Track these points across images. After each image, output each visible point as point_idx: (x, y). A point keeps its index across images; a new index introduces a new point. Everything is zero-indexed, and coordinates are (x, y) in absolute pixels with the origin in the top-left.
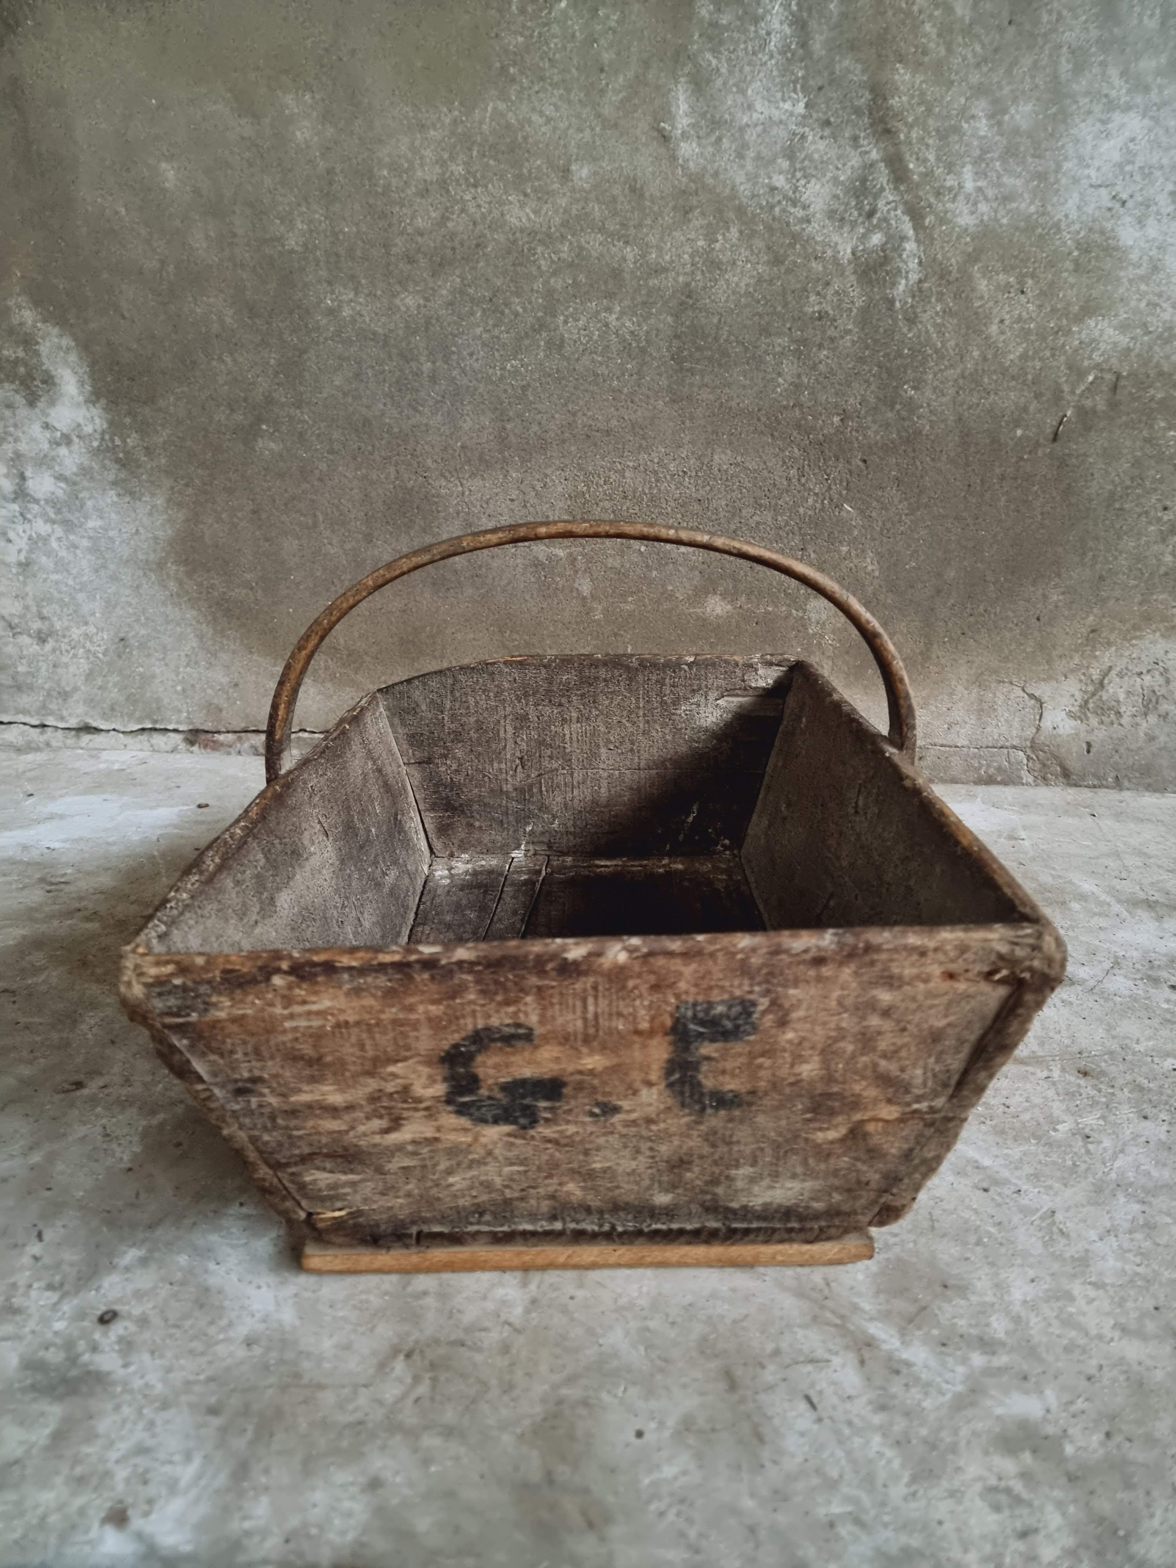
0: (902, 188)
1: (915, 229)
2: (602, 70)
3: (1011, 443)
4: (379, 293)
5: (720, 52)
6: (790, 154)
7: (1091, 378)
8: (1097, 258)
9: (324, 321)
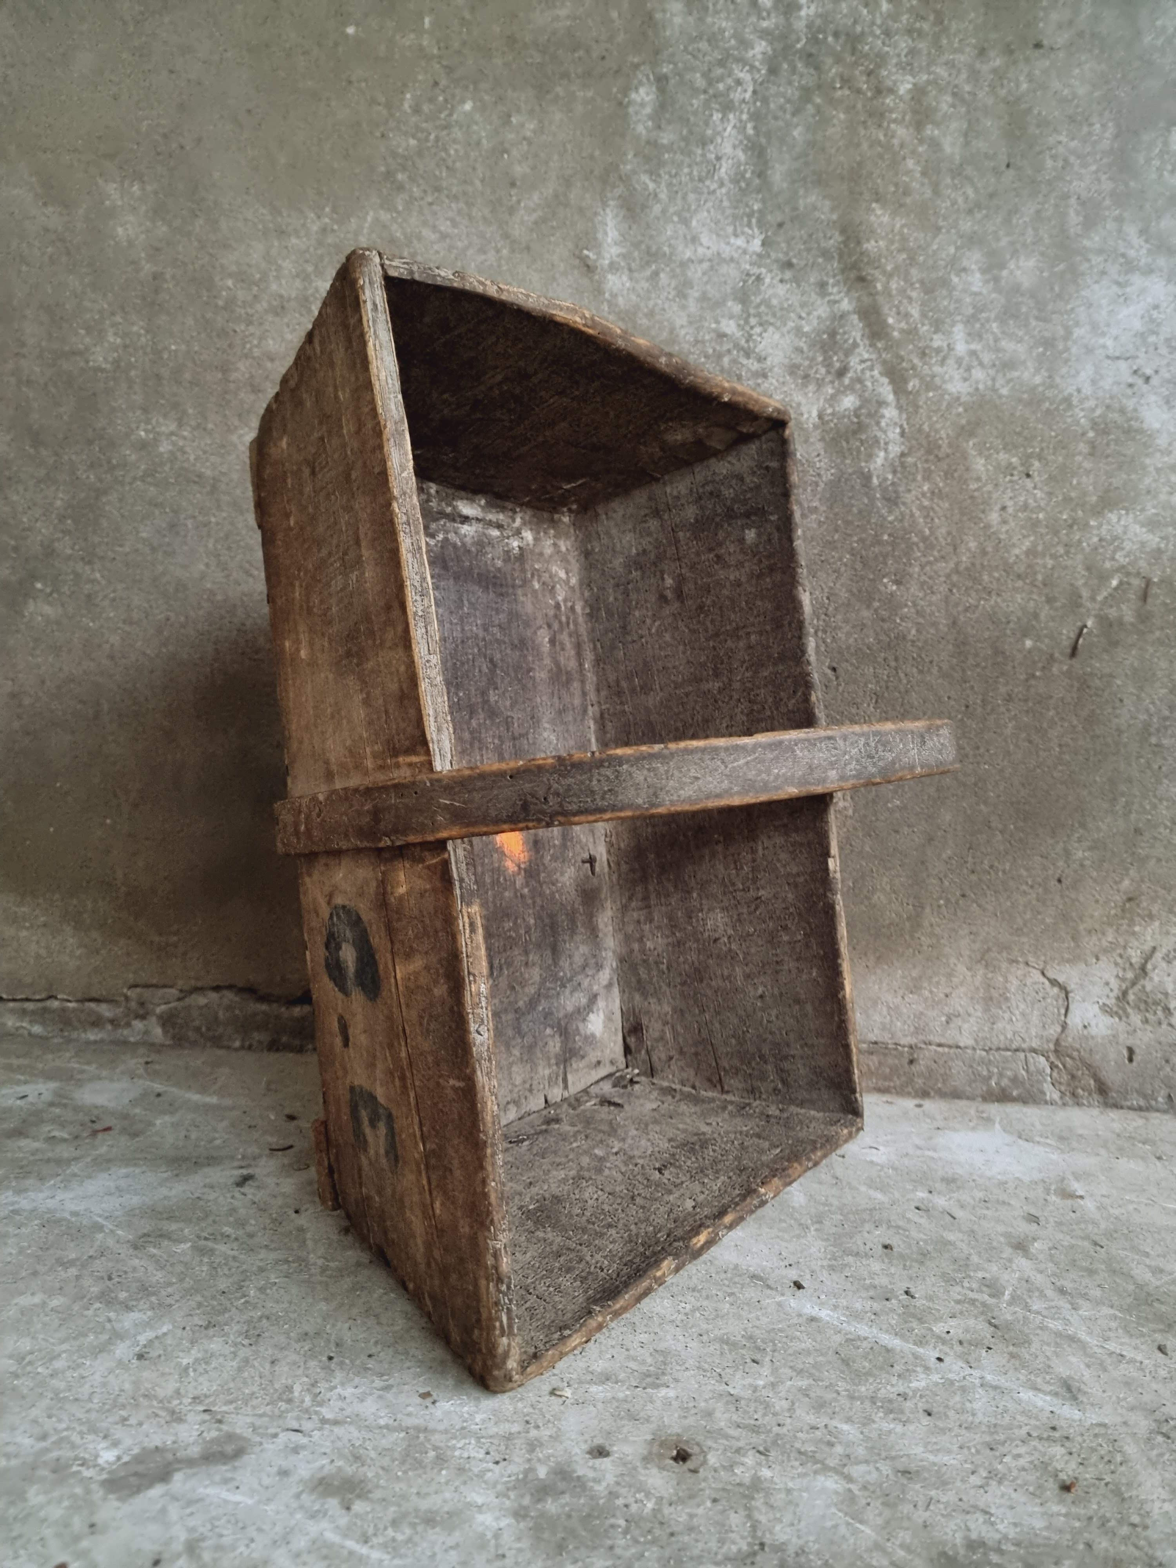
0: (879, 345)
1: (896, 392)
2: (513, 185)
3: (1019, 656)
4: (210, 426)
5: (659, 176)
6: (743, 297)
7: (1114, 583)
8: (1117, 441)
9: (133, 457)
